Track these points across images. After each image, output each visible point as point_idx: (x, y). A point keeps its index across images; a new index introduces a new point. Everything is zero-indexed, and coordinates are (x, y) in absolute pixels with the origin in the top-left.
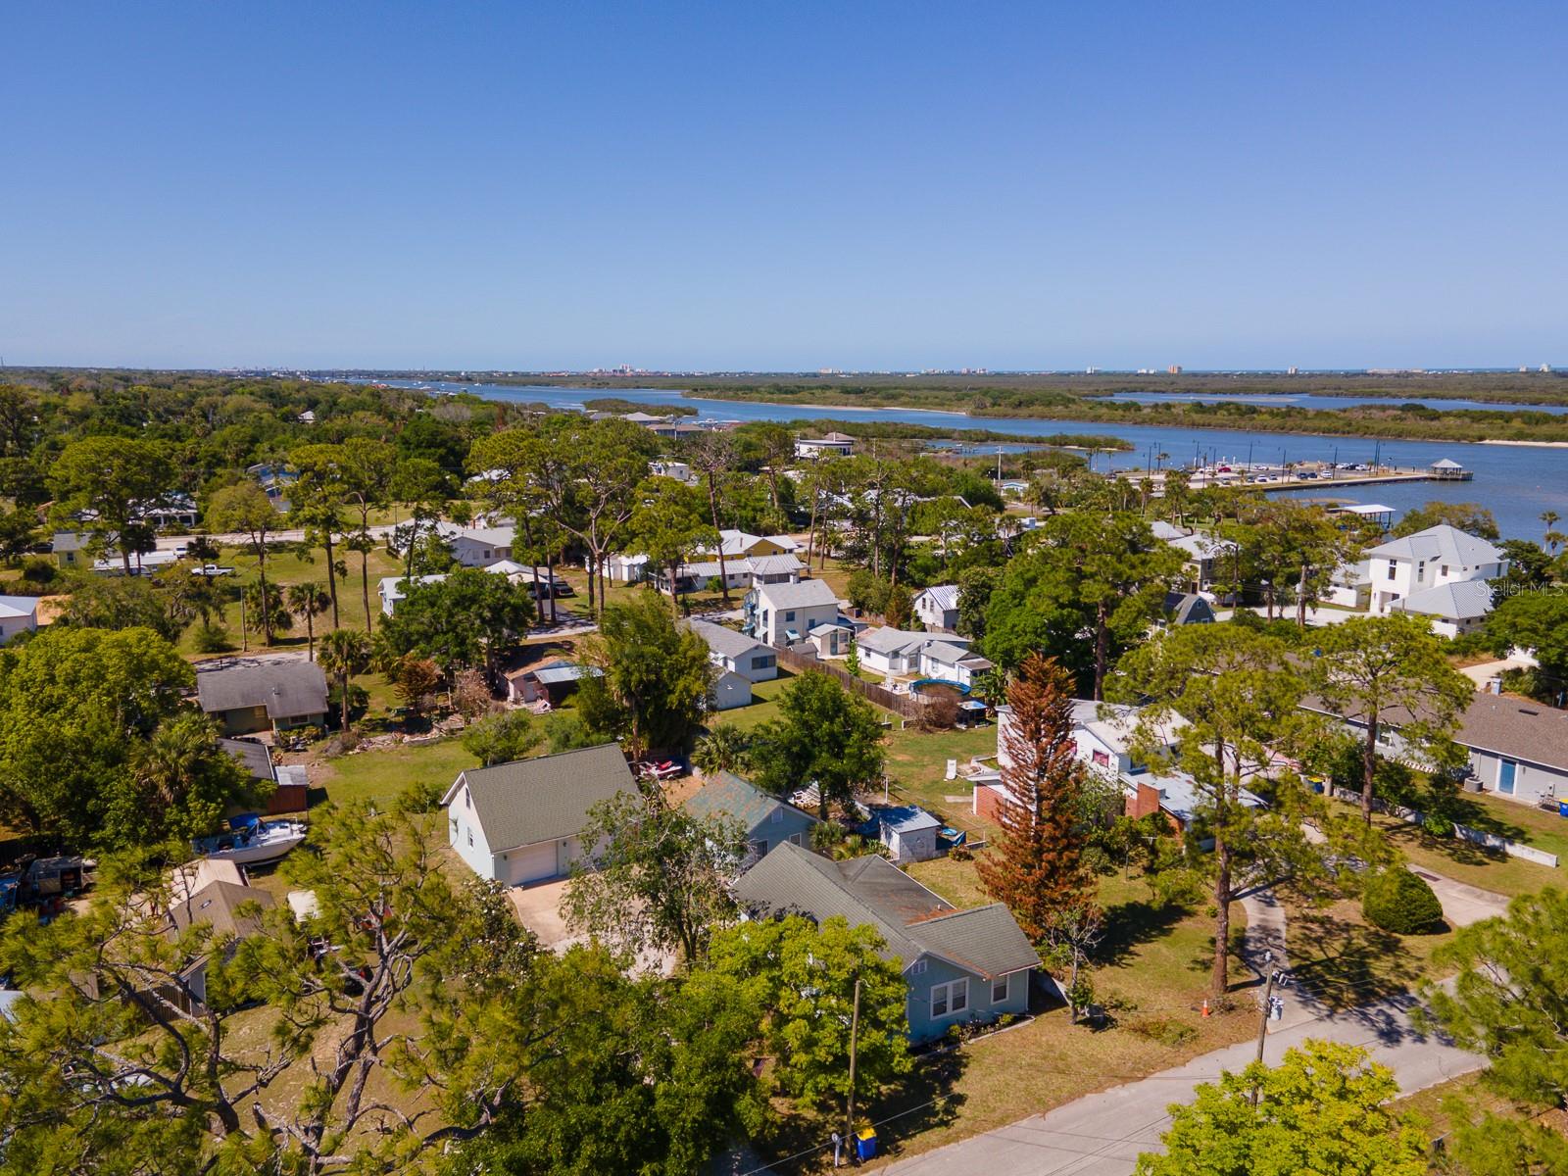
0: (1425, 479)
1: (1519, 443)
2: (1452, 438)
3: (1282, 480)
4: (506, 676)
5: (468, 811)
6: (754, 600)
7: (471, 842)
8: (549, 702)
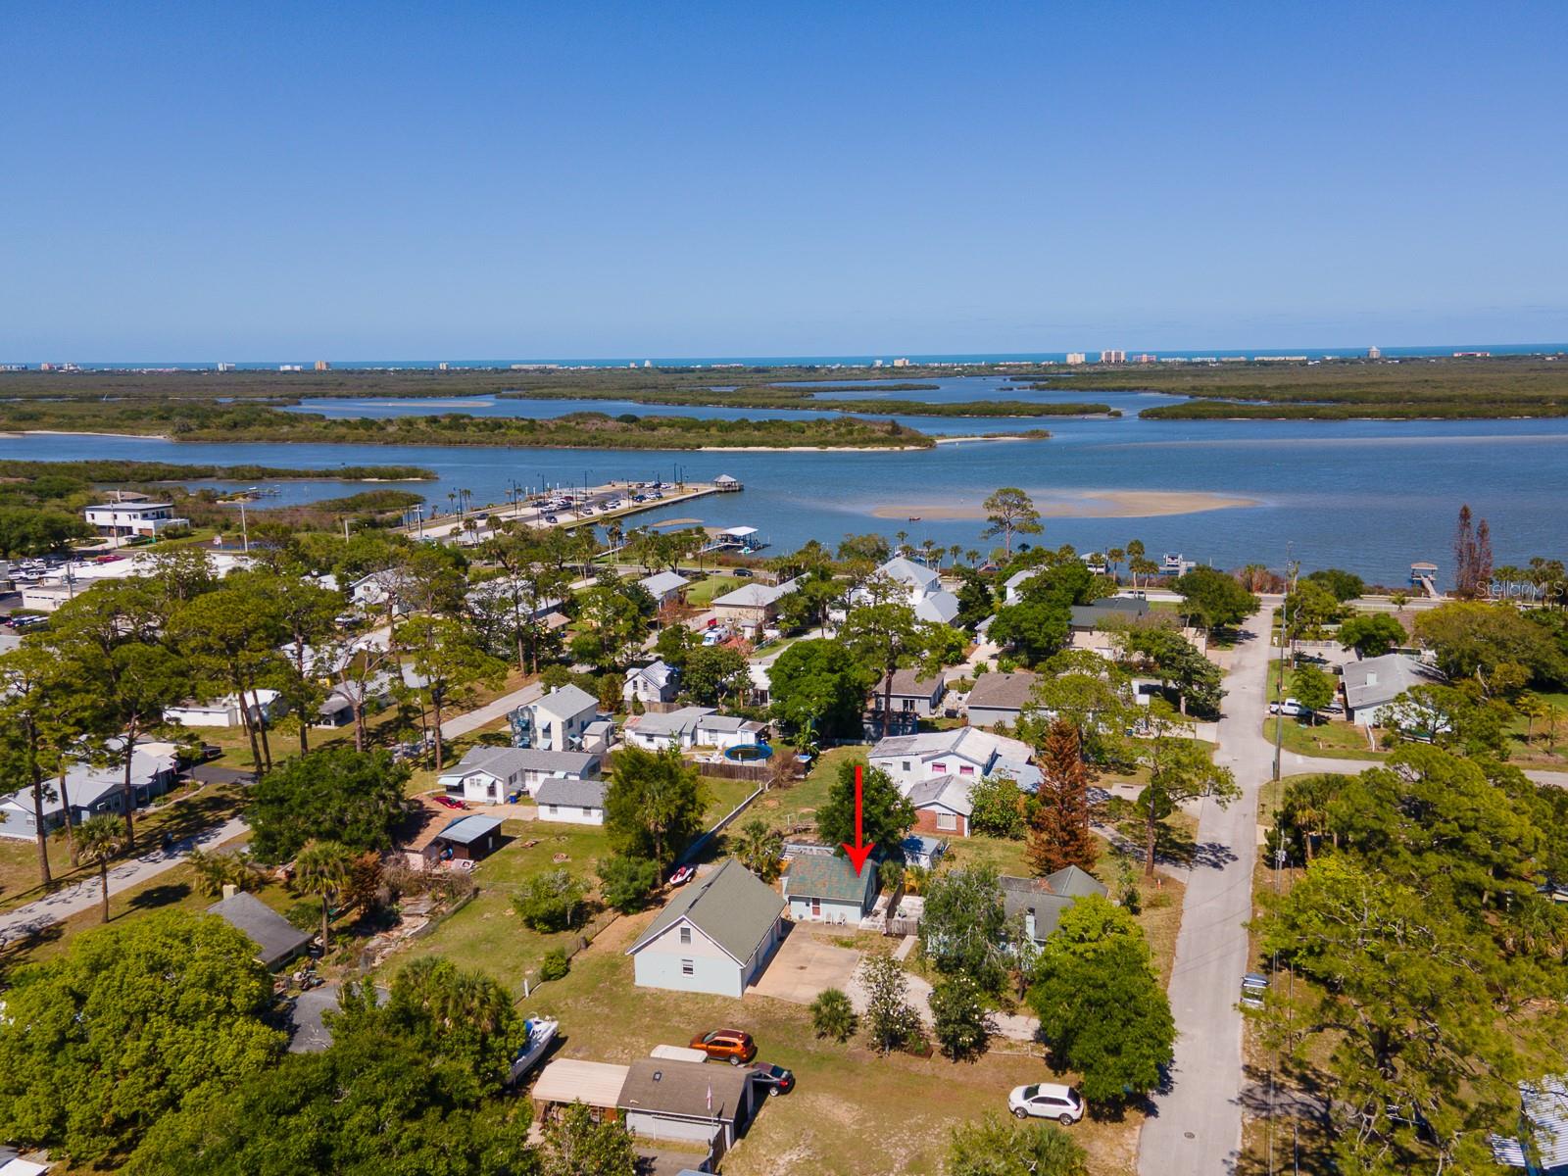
0: (715, 492)
1: (726, 449)
2: (679, 446)
3: (626, 504)
4: (406, 847)
5: (686, 945)
6: (527, 717)
7: (688, 970)
8: (470, 858)
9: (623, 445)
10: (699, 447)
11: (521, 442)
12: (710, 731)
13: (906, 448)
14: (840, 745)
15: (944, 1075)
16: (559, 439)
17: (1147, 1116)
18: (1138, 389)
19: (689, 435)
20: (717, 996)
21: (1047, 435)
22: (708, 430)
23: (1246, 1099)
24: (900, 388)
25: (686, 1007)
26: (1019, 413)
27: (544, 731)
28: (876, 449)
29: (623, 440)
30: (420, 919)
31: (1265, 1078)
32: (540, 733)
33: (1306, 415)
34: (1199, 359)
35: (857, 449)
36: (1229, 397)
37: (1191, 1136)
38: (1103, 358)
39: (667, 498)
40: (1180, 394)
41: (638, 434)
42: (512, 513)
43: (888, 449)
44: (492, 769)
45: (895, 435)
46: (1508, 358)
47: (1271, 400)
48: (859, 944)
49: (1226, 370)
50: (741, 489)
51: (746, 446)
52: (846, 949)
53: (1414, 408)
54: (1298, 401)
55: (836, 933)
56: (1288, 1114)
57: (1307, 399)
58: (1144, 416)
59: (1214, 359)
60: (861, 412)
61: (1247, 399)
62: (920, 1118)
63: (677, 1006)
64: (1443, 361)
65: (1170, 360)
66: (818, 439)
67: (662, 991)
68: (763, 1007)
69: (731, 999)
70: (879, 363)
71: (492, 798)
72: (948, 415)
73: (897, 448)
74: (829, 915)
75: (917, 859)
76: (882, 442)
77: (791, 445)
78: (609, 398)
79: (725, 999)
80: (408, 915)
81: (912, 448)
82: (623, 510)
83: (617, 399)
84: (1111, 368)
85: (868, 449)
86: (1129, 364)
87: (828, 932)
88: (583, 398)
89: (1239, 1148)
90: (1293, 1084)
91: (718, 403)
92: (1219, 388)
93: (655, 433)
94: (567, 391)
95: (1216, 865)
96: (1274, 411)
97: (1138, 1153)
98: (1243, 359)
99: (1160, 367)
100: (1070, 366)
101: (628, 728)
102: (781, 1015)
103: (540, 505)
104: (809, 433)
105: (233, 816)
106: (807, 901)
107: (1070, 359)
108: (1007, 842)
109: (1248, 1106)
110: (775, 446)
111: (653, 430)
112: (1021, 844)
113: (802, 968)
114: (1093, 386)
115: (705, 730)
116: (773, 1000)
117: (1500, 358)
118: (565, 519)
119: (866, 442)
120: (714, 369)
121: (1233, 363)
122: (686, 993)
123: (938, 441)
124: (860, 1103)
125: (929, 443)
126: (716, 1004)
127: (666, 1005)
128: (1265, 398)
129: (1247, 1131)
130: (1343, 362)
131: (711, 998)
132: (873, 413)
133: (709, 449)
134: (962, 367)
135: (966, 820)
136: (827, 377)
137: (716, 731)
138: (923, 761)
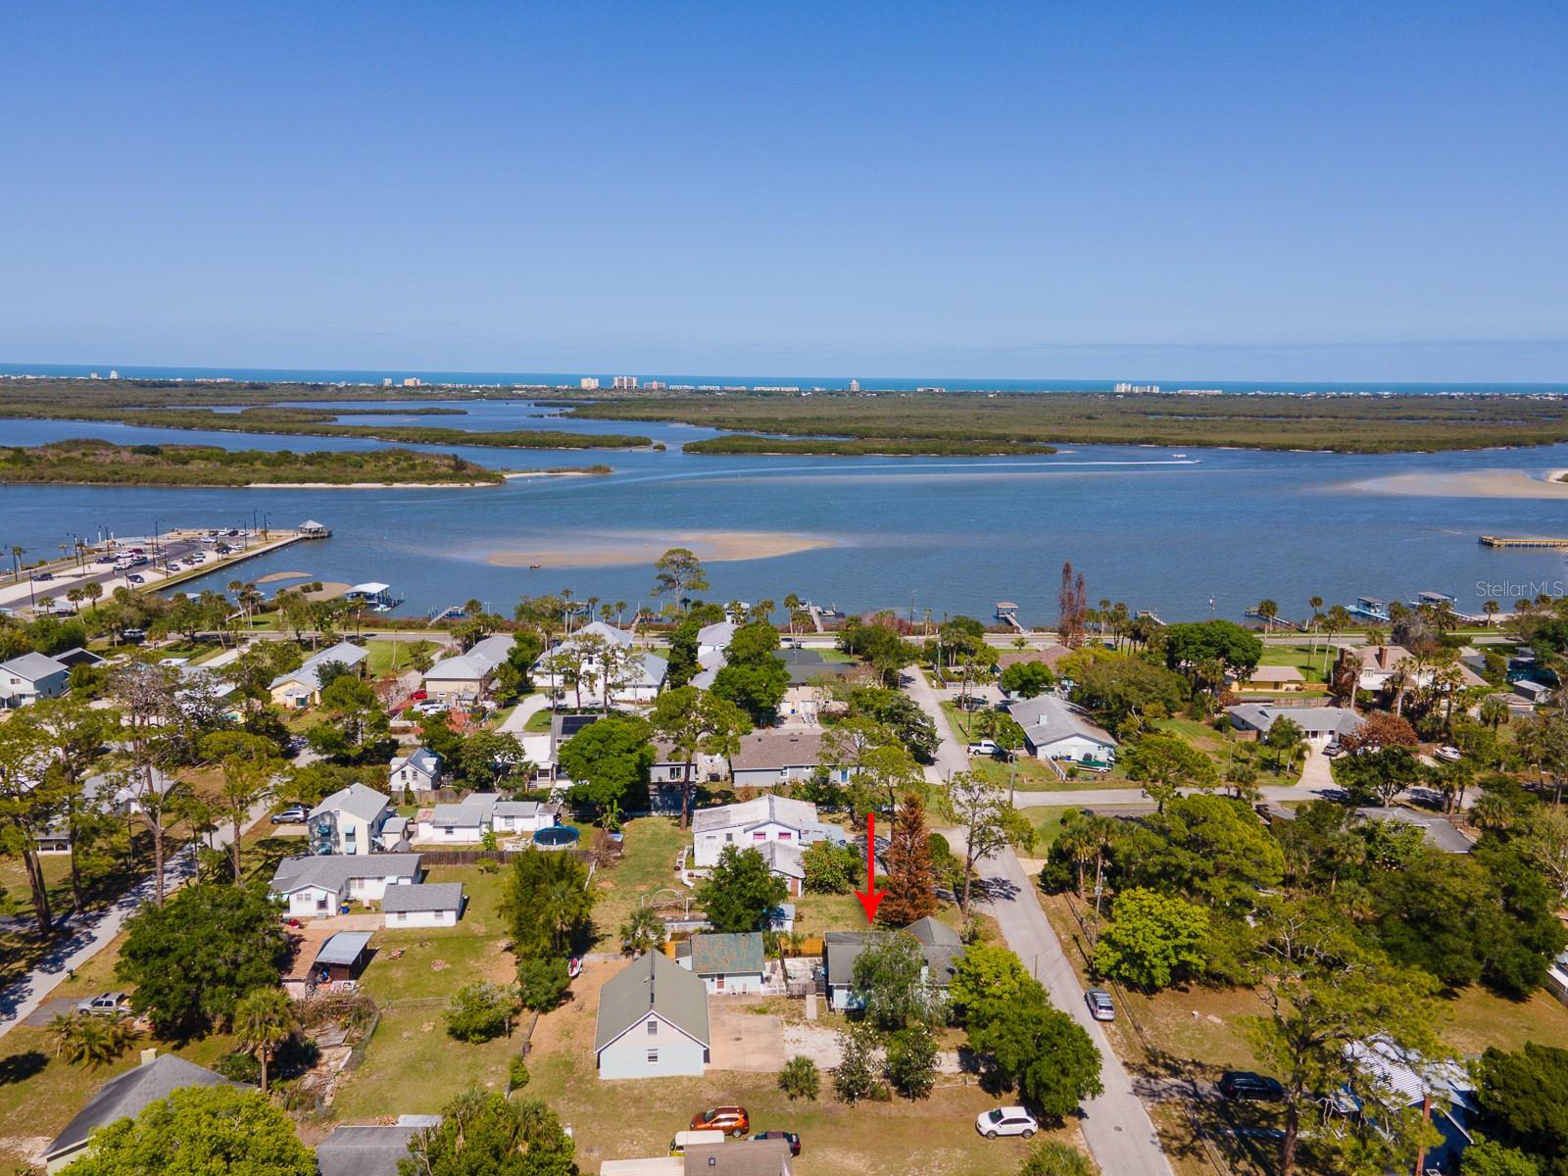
0: (302, 539)
1: (280, 485)
2: (223, 483)
3: (211, 557)
4: (286, 977)
5: (652, 1037)
6: (328, 821)
7: (653, 1058)
8: (351, 979)
9: (154, 480)
10: (248, 483)
11: (19, 478)
12: (506, 817)
13: (477, 485)
14: (632, 819)
15: (913, 1115)
16: (71, 474)
17: (1080, 1119)
18: (664, 419)
19: (232, 470)
20: (681, 1077)
21: (609, 471)
22: (251, 464)
23: (1137, 1090)
24: (427, 412)
25: (660, 1092)
26: (568, 445)
27: (348, 835)
28: (445, 486)
29: (152, 476)
30: (340, 1049)
31: (1142, 1069)
32: (342, 837)
33: (831, 450)
34: (704, 388)
35: (425, 486)
36: (751, 429)
37: (1120, 1129)
38: (616, 384)
39: (253, 548)
40: (706, 425)
41: (166, 469)
42: (79, 570)
43: (457, 485)
44: (321, 881)
45: (459, 470)
46: (960, 394)
47: (790, 434)
48: (772, 1009)
49: (732, 399)
50: (330, 535)
51: (303, 481)
52: (762, 1016)
53: (913, 444)
54: (813, 435)
55: (746, 1002)
56: (1172, 1096)
57: (821, 433)
58: (688, 449)
59: (718, 388)
60: (400, 440)
61: (768, 432)
62: (916, 1155)
63: (651, 1093)
64: (911, 395)
65: (679, 387)
66: (380, 475)
67: (629, 1080)
68: (727, 1080)
69: (695, 1078)
70: (388, 382)
71: (323, 911)
72: (496, 446)
73: (468, 485)
74: (733, 987)
75: (782, 924)
76: (451, 478)
77: (353, 482)
78: (91, 419)
79: (690, 1079)
80: (326, 1048)
81: (483, 484)
82: (212, 564)
83: (102, 420)
84: (626, 395)
85: (437, 485)
86: (642, 391)
87: (738, 1003)
88: (56, 417)
89: (1155, 1131)
90: (1162, 1072)
91: (234, 428)
92: (740, 420)
93: (189, 467)
94: (29, 408)
95: (1008, 897)
96: (802, 447)
97: (1091, 1150)
98: (744, 388)
99: (673, 396)
100: (586, 391)
101: (422, 821)
102: (747, 1084)
103: (107, 560)
104: (367, 468)
105: (30, 968)
106: (712, 977)
107: (586, 384)
108: (834, 896)
109: (1143, 1095)
110: (335, 483)
111: (186, 463)
112: (846, 898)
113: (738, 1039)
114: (621, 414)
115: (501, 817)
116: (732, 1072)
117: (955, 394)
118: (151, 577)
119: (434, 478)
120: (200, 385)
121: (736, 392)
122: (652, 1079)
123: (507, 476)
124: (861, 1150)
125: (500, 480)
126: (685, 1085)
127: (641, 1093)
128: (784, 432)
129: (1153, 1115)
130: (831, 394)
131: (678, 1080)
132: (415, 442)
133: (259, 485)
134: (479, 388)
135: (800, 882)
136: (337, 397)
137: (513, 817)
138: (745, 832)
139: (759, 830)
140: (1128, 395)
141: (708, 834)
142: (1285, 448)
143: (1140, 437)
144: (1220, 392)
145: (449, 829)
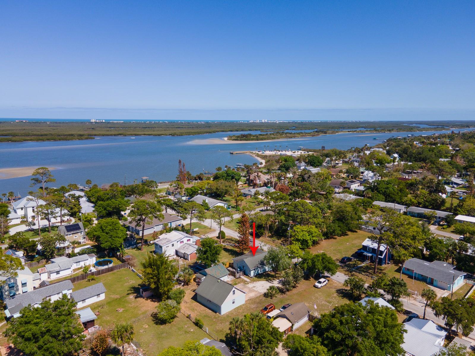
5: (234, 296)
6: (12, 281)
12: (76, 263)
27: (23, 284)
32: (20, 286)
68: (252, 302)
101: (43, 273)
115: (75, 263)
116: (251, 299)
127: (236, 313)
137: (79, 262)
138: (177, 242)
139: (181, 241)
140: (96, 123)
141: (167, 246)
142: (159, 135)
143: (117, 133)
144: (123, 122)
145: (58, 272)
